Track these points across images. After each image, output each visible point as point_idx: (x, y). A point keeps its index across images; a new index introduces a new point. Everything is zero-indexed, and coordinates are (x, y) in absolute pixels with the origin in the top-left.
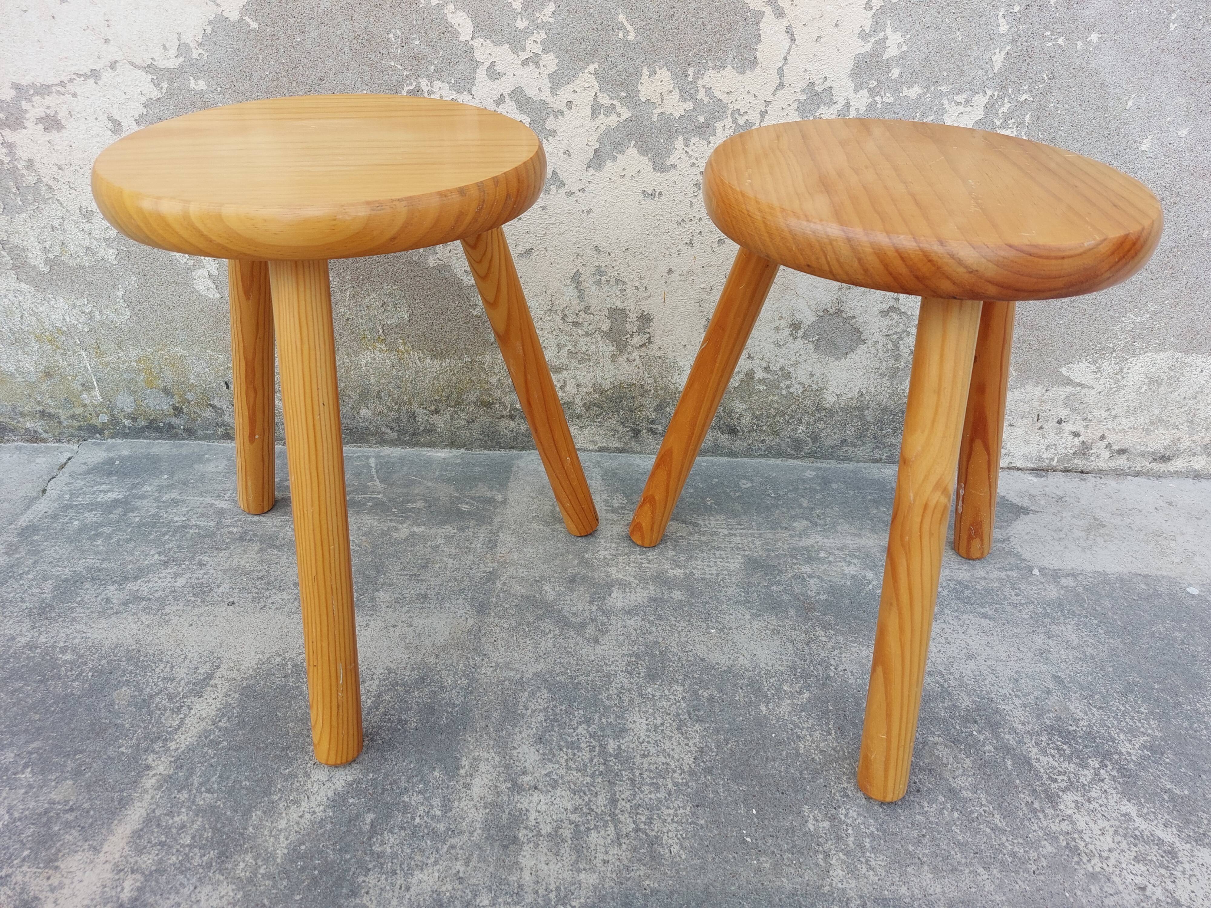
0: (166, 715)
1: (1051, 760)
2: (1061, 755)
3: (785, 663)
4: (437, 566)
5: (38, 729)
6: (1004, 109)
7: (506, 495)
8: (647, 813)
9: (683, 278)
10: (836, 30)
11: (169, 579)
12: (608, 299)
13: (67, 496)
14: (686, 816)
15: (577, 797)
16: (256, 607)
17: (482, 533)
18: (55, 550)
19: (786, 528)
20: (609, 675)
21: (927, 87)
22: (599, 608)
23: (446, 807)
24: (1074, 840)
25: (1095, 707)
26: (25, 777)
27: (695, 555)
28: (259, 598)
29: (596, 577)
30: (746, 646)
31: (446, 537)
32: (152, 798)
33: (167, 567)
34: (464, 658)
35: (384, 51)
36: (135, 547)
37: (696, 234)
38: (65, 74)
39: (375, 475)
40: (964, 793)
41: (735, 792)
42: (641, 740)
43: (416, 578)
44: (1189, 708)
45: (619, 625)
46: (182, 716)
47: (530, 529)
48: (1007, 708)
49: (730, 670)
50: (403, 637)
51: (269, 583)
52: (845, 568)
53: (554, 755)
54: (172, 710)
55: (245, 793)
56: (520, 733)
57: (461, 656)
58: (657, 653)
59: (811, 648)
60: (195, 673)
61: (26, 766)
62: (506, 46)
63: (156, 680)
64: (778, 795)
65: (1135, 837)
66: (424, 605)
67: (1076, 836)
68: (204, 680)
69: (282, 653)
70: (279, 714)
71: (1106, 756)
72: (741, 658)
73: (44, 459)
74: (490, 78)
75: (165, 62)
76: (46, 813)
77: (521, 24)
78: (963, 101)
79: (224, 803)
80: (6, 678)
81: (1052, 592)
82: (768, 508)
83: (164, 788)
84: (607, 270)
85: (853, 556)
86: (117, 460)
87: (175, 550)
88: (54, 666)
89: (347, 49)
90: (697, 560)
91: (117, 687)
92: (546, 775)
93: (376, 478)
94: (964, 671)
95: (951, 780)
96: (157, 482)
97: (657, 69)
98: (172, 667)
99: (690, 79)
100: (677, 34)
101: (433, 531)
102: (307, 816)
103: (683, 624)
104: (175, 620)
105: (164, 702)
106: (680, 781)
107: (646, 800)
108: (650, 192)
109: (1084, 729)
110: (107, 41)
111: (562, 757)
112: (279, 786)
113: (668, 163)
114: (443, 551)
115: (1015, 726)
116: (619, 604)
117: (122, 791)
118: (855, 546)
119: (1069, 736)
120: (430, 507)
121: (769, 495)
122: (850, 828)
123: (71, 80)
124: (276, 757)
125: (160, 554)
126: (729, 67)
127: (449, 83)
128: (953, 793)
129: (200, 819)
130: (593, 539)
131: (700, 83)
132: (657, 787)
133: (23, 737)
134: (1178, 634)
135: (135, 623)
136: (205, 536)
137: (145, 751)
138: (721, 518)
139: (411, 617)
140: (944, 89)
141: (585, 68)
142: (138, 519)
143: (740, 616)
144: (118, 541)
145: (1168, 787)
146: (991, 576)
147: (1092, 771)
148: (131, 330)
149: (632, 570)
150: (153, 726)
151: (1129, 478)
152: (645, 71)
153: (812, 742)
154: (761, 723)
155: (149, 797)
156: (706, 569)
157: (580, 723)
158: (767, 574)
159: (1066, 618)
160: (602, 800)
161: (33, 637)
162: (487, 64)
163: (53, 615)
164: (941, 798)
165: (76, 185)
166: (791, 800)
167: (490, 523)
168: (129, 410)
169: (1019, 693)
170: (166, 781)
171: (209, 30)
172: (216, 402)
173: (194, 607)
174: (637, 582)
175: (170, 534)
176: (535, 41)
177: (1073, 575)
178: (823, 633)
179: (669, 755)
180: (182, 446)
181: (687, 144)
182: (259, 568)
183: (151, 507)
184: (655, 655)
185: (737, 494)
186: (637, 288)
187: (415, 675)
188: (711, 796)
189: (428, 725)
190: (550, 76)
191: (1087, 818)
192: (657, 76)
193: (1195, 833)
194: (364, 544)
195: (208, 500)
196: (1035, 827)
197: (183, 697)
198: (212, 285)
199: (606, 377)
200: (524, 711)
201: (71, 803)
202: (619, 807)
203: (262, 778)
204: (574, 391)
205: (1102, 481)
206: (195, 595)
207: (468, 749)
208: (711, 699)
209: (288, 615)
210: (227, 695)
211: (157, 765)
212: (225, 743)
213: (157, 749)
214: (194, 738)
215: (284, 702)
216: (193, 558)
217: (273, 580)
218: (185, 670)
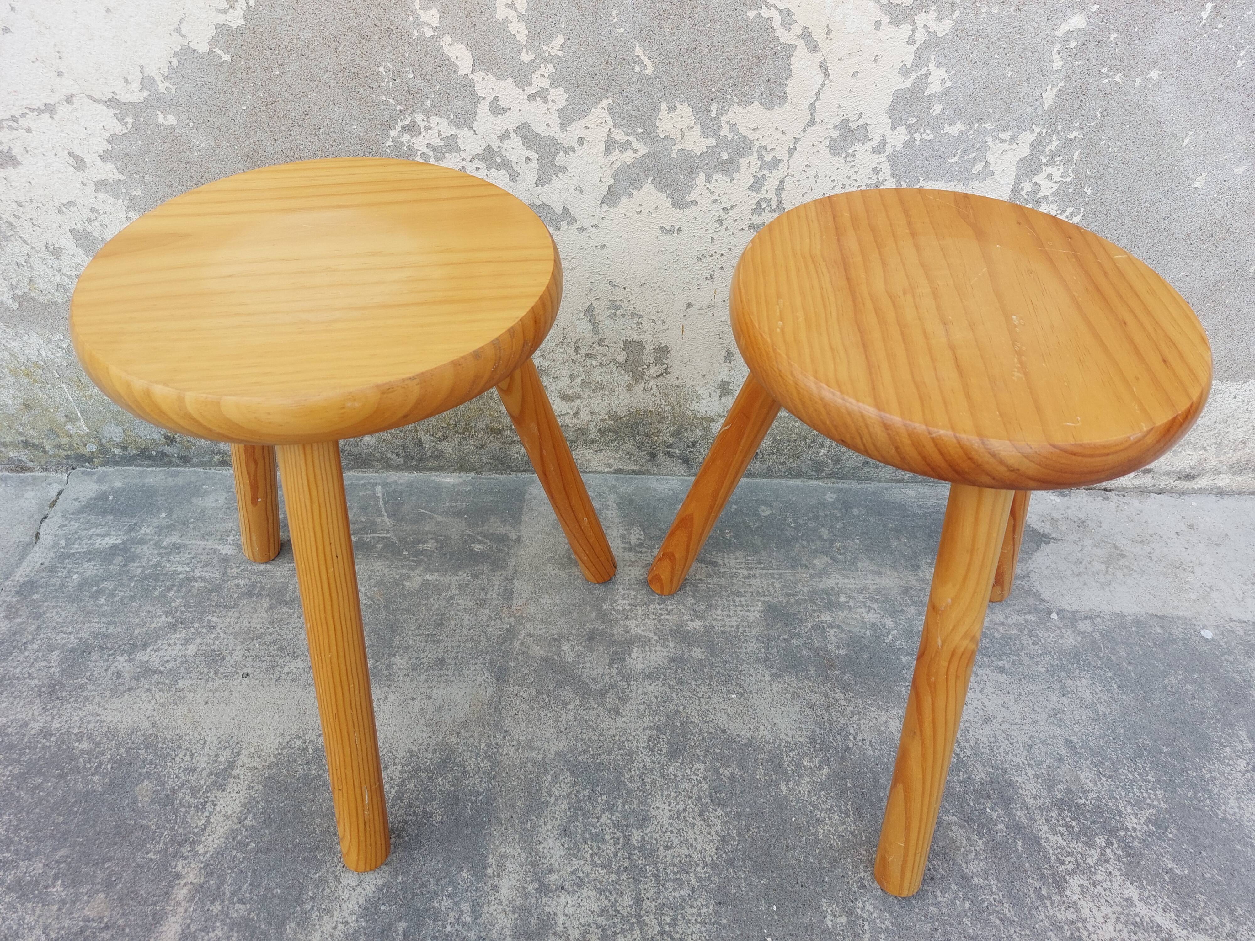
0: (191, 813)
1: (1060, 839)
2: (1070, 833)
3: (805, 733)
4: (453, 623)
5: (64, 833)
6: (1052, 147)
7: (520, 531)
8: (671, 913)
9: (702, 312)
10: (874, 65)
11: (179, 647)
12: (623, 332)
13: (63, 543)
14: (709, 915)
15: (603, 897)
16: (271, 679)
17: (497, 580)
18: (58, 612)
19: (806, 566)
20: (630, 753)
21: (971, 124)
22: (620, 672)
23: (476, 913)
24: (1078, 929)
25: (1105, 776)
26: (57, 891)
27: (714, 602)
28: (273, 667)
29: (615, 633)
30: (766, 713)
31: (461, 587)
32: (186, 911)
33: (175, 631)
34: (486, 735)
35: (375, 85)
36: (140, 606)
37: (717, 269)
38: (16, 108)
39: (383, 508)
40: (976, 879)
41: (756, 886)
42: (664, 830)
43: (431, 638)
44: (1194, 774)
45: (640, 692)
46: (207, 814)
47: (546, 575)
48: (1020, 779)
49: (750, 743)
50: (423, 712)
51: (282, 649)
52: (865, 615)
53: (579, 850)
54: (196, 807)
55: (277, 902)
56: (545, 825)
57: (482, 734)
58: (678, 724)
59: (830, 714)
60: (216, 761)
61: (56, 878)
62: (511, 80)
63: (176, 772)
64: (797, 888)
65: (1135, 924)
66: (442, 672)
67: (1080, 925)
68: (225, 770)
69: (301, 735)
70: (305, 809)
71: (1112, 832)
72: (762, 727)
73: (33, 493)
74: (493, 113)
75: (128, 96)
76: (82, 932)
77: (526, 57)
78: (1008, 138)
79: (257, 915)
80: (24, 773)
81: (1070, 640)
82: (788, 541)
83: (197, 899)
84: (623, 304)
85: (873, 600)
86: (110, 494)
87: (182, 609)
88: (72, 758)
89: (332, 83)
90: (717, 609)
91: (138, 782)
92: (572, 872)
93: (384, 512)
94: (979, 737)
95: (963, 865)
96: (155, 522)
97: (678, 105)
98: (192, 755)
99: (713, 114)
100: (700, 68)
101: (446, 579)
102: (340, 927)
103: (704, 689)
104: (190, 696)
105: (187, 798)
106: (703, 876)
107: (671, 898)
108: (668, 228)
109: (1093, 801)
110: (60, 74)
111: (587, 851)
112: (310, 893)
113: (689, 199)
114: (458, 604)
115: (1027, 800)
116: (639, 666)
117: (155, 904)
118: (875, 587)
119: (1078, 811)
120: (441, 547)
121: (789, 525)
122: (866, 923)
123: (23, 115)
125: (166, 614)
126: (756, 103)
127: (448, 118)
128: (965, 880)
129: (235, 935)
130: (610, 586)
131: (724, 119)
132: (680, 883)
133: (49, 843)
134: (1189, 687)
135: (149, 702)
136: (211, 591)
137: (175, 856)
138: (740, 554)
139: (430, 688)
140: (989, 126)
141: (598, 103)
142: (139, 570)
143: (761, 678)
144: (122, 600)
145: (1169, 866)
146: (1010, 621)
147: (1099, 850)
149: (651, 623)
150: (179, 827)
151: (1153, 495)
152: (664, 106)
153: (831, 826)
154: (781, 805)
155: (182, 910)
156: (727, 619)
157: (603, 811)
158: (786, 625)
159: (1081, 670)
160: (627, 901)
161: (46, 722)
162: (490, 99)
163: (64, 694)
164: (954, 887)
165: (40, 222)
166: (810, 894)
167: (505, 568)
168: (118, 440)
169: (1032, 762)
170: (197, 891)
171: (175, 63)
173: (207, 680)
174: (656, 638)
175: (175, 588)
176: (542, 75)
177: (1091, 618)
178: (842, 695)
179: (692, 846)
180: (176, 474)
181: (708, 180)
182: (271, 630)
183: (151, 554)
184: (676, 727)
185: (757, 524)
186: (654, 321)
187: (437, 758)
188: (734, 891)
189: (453, 818)
190: (559, 111)
191: (1091, 905)
192: (677, 112)
193: (1192, 917)
194: (377, 596)
195: (211, 544)
196: (1042, 917)
197: (207, 791)
199: (622, 404)
200: (548, 799)
201: (106, 920)
202: (645, 907)
203: (292, 884)
204: (588, 418)
205: (1125, 500)
206: (207, 666)
207: (494, 844)
208: (732, 778)
209: (305, 688)
210: (250, 788)
211: (188, 873)
212: (253, 845)
213: (186, 854)
214: (221, 839)
215: (308, 794)
216: (201, 619)
217: (286, 645)
218: (206, 759)
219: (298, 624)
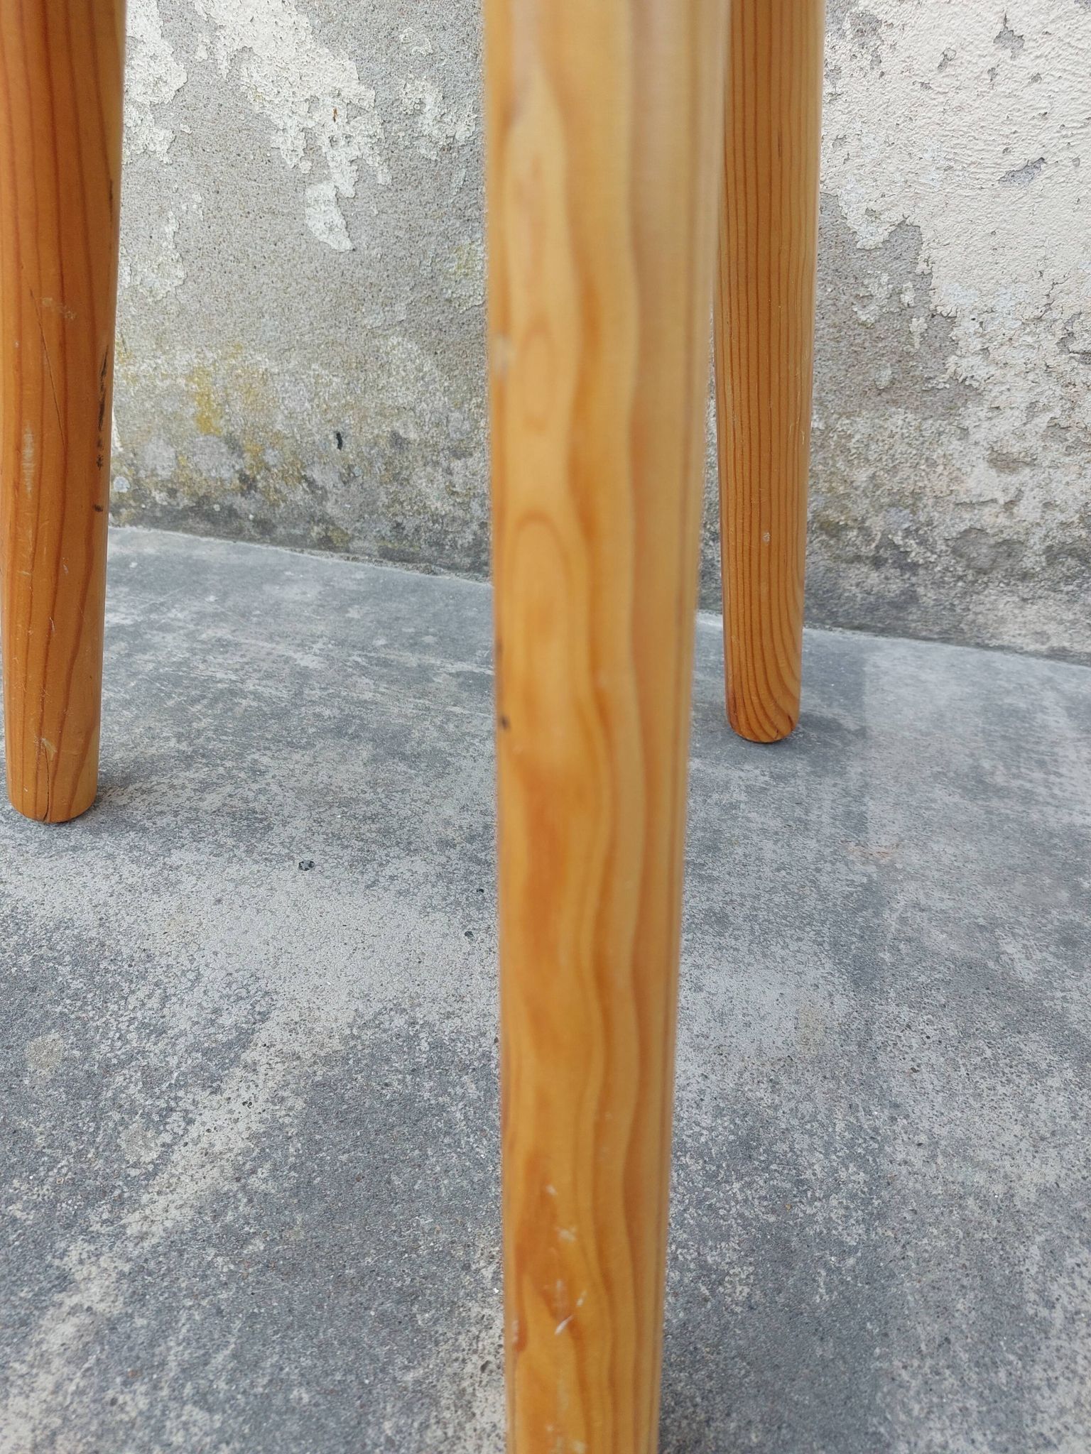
0: (133, 1127)
4: (740, 850)
7: (863, 719)
11: (189, 793)
16: (356, 882)
17: (828, 790)
28: (365, 862)
31: (749, 790)
32: (57, 1388)
33: (188, 767)
34: (844, 1102)
46: (167, 1138)
47: (933, 801)
51: (386, 832)
54: (145, 1115)
55: (296, 1428)
56: (1051, 1387)
57: (835, 1097)
60: (213, 1022)
63: (123, 1027)
68: (229, 1045)
69: (406, 1006)
70: (397, 1181)
83: (92, 1360)
86: (134, 560)
87: (210, 734)
91: (38, 1029)
96: (196, 605)
98: (165, 999)
101: (720, 772)
104: (188, 882)
105: (132, 1090)
114: (749, 820)
124: (382, 1318)
125: (179, 737)
135: (107, 877)
136: (270, 717)
137: (68, 1226)
139: (698, 967)
142: (151, 666)
148: (182, 311)
150: (97, 1155)
155: (50, 1382)
167: (841, 774)
168: (165, 474)
170: (99, 1338)
172: (315, 474)
173: (230, 861)
175: (205, 702)
180: (246, 551)
182: (369, 796)
183: (178, 647)
189: (781, 1299)
195: (282, 649)
197: (178, 1086)
198: (339, 221)
203: (344, 1384)
204: (1034, 516)
206: (235, 834)
207: (909, 1412)
209: (424, 912)
210: (277, 1099)
211: (88, 1279)
212: (258, 1245)
213: (96, 1227)
214: (186, 1210)
215: (408, 1146)
216: (240, 756)
217: (396, 826)
218: (192, 1012)
219: (424, 796)
